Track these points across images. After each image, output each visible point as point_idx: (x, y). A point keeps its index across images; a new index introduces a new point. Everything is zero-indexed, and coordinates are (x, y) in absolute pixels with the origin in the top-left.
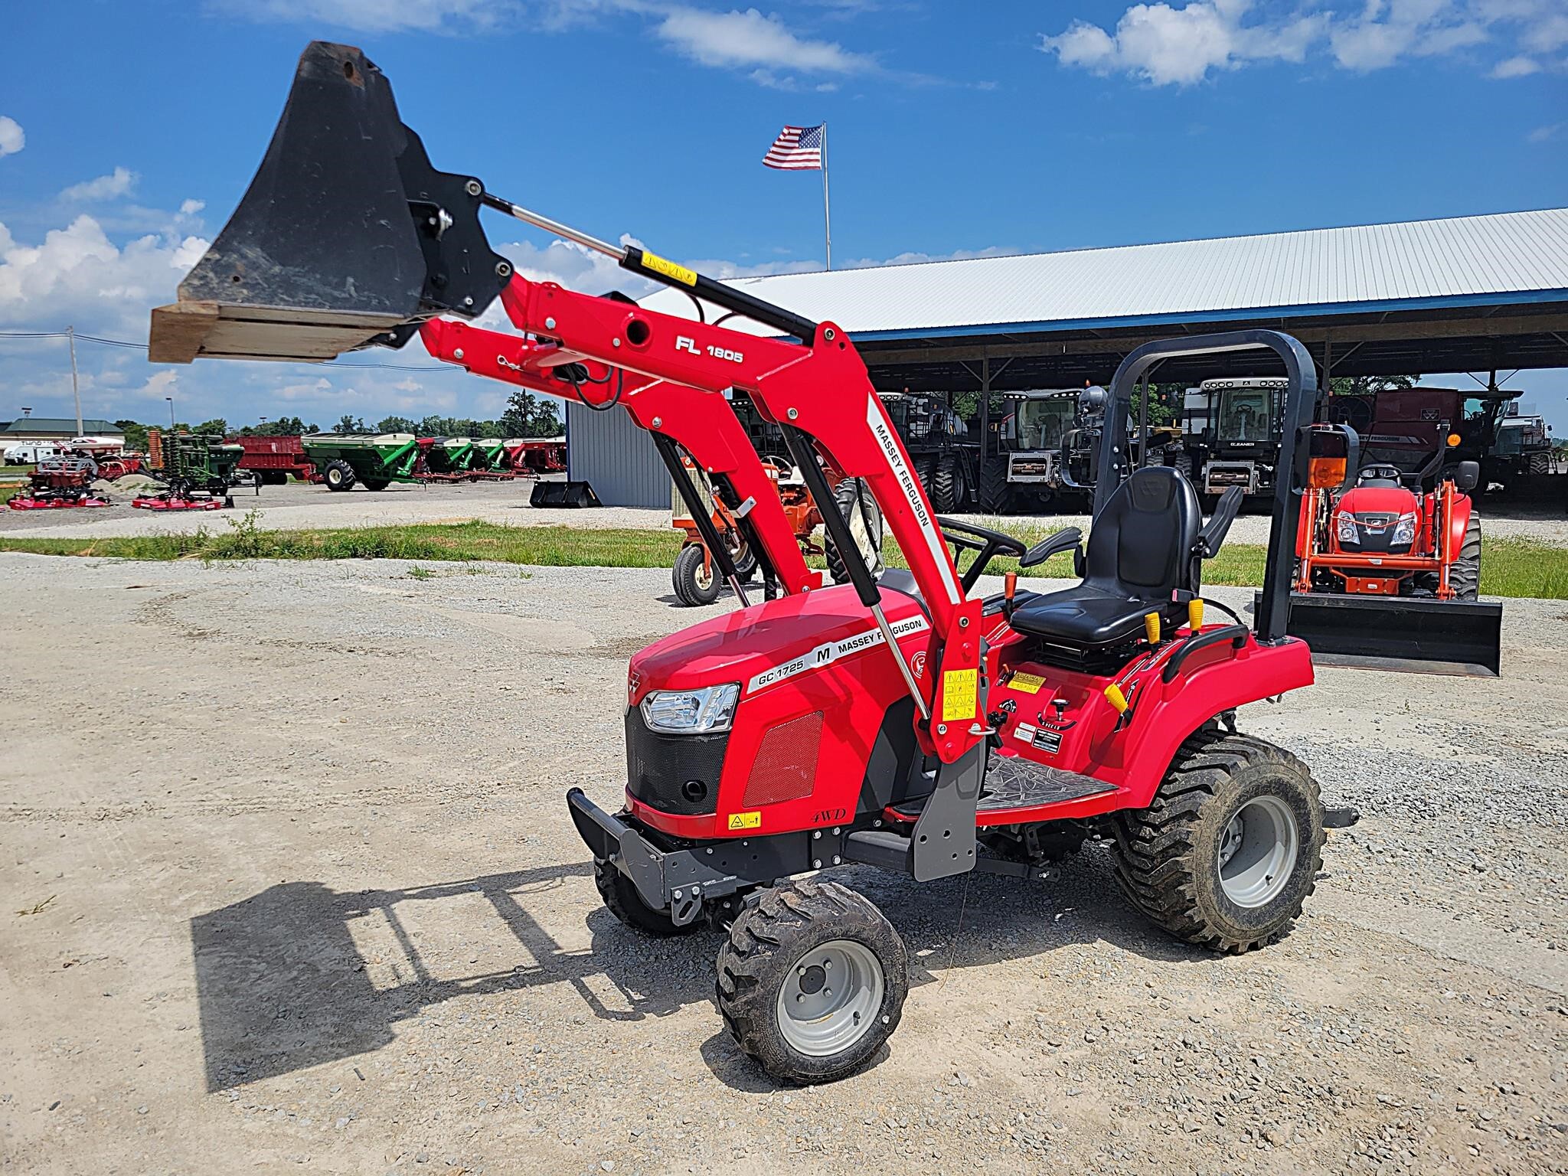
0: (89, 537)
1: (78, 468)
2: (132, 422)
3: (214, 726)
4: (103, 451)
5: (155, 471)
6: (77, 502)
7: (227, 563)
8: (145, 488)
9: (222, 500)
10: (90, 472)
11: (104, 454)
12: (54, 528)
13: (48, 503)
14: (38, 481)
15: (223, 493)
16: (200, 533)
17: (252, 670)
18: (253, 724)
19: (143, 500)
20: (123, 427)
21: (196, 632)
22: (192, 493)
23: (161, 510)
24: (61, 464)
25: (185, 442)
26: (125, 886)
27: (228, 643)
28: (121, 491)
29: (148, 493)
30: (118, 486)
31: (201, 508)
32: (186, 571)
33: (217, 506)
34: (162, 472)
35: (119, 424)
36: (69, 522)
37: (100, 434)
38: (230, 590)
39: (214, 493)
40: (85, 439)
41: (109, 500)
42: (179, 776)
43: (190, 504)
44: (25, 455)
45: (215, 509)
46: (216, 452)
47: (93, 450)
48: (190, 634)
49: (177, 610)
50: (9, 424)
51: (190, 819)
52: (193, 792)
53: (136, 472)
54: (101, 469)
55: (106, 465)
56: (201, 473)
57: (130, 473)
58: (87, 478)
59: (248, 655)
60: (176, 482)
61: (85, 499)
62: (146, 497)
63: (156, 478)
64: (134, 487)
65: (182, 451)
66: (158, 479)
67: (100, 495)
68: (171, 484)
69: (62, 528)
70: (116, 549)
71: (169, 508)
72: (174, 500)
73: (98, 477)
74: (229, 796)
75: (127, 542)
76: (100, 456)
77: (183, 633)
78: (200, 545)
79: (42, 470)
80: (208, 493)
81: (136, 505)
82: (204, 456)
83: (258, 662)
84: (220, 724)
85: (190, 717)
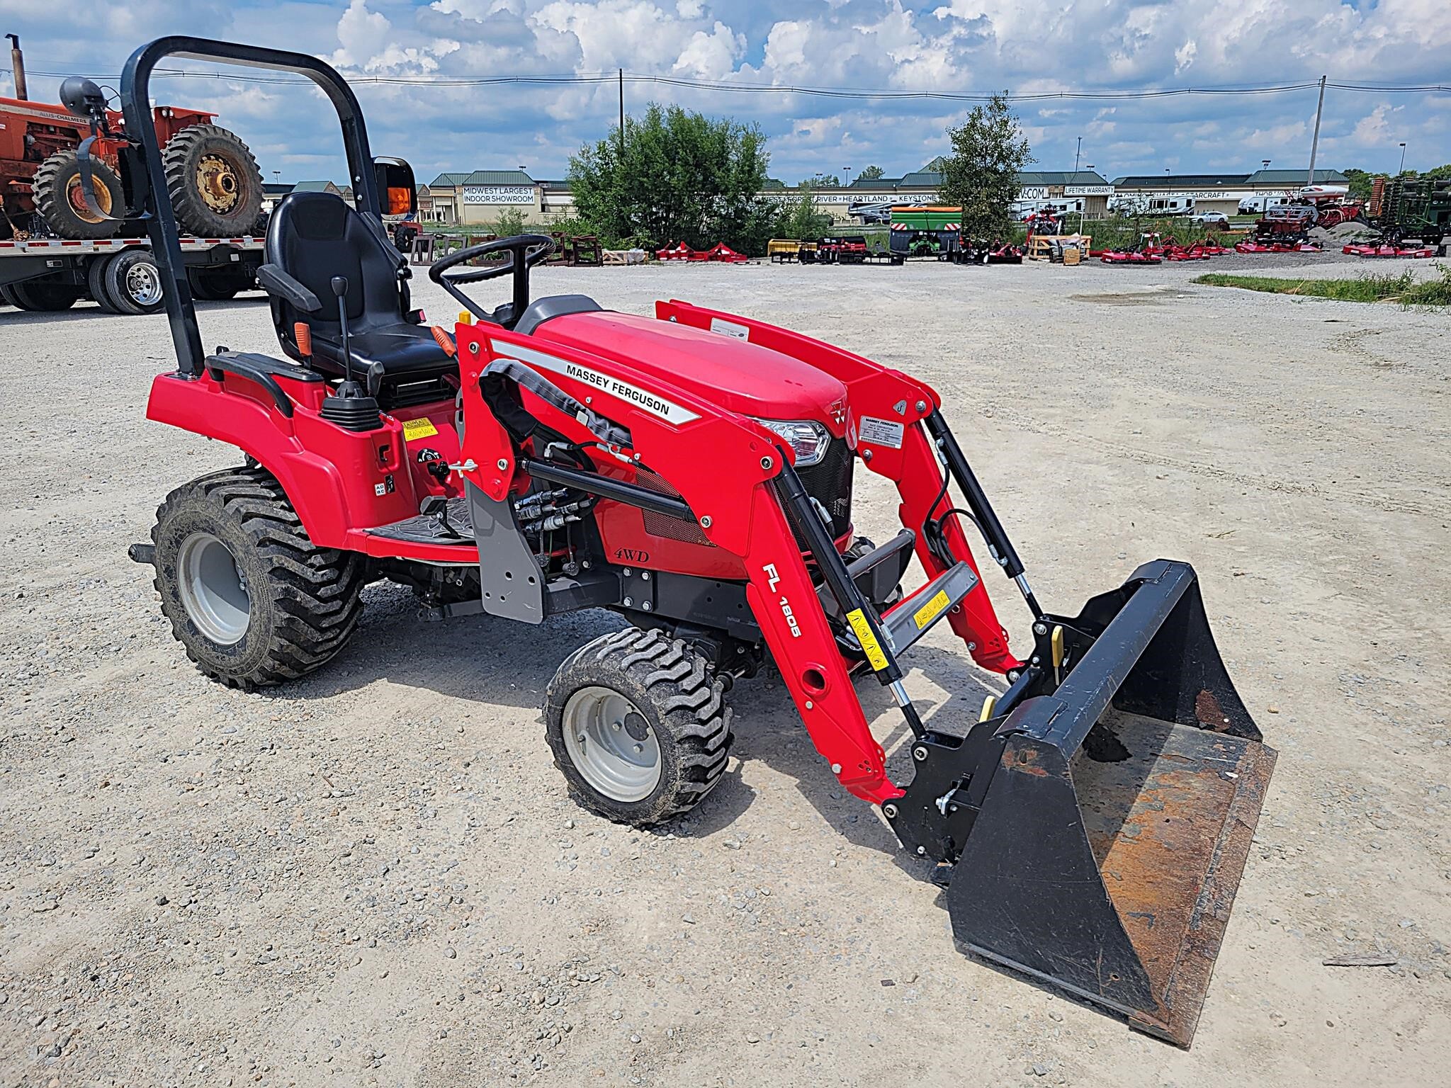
0: (1297, 278)
1: (1301, 215)
2: (1360, 171)
3: (1384, 440)
4: (1326, 199)
5: (1371, 219)
6: (1294, 247)
7: (1425, 307)
8: (1357, 236)
9: (1436, 248)
10: (1309, 218)
11: (1328, 201)
12: (1269, 269)
13: (1268, 247)
14: (1263, 226)
15: (1437, 242)
16: (1404, 276)
17: (1431, 401)
18: (1423, 445)
19: (1354, 246)
20: (1351, 176)
21: (1383, 363)
22: (1404, 241)
23: (1369, 256)
24: (1286, 212)
25: (1409, 187)
26: (1287, 538)
27: (1412, 375)
28: (1335, 238)
29: (1360, 240)
30: (1332, 233)
31: (1410, 256)
32: (1383, 313)
33: (1428, 255)
34: (1378, 219)
35: (1348, 173)
36: (1282, 264)
37: (1327, 183)
38: (1423, 331)
39: (1426, 242)
40: (1312, 187)
41: (1322, 246)
42: (1344, 472)
43: (1399, 250)
44: (1256, 205)
45: (1425, 257)
46: (1439, 198)
47: (1317, 198)
48: (1377, 364)
49: (1369, 344)
50: (1248, 176)
51: (1349, 505)
52: (1355, 486)
53: (1353, 220)
54: (1321, 216)
55: (1327, 212)
56: (1418, 221)
57: (1347, 220)
58: (1306, 226)
59: (1430, 388)
60: (1391, 229)
61: (1301, 244)
62: (1357, 244)
63: (1370, 226)
64: (1347, 234)
65: (1405, 197)
66: (1373, 227)
67: (1315, 240)
68: (1385, 232)
69: (1276, 270)
70: (1320, 290)
71: (1378, 255)
72: (1383, 247)
73: (1316, 224)
74: (1387, 496)
75: (1331, 284)
76: (1323, 203)
77: (1369, 362)
78: (1402, 289)
79: (1268, 217)
80: (1420, 241)
81: (1347, 251)
82: (1425, 202)
83: (1439, 395)
84: (1390, 439)
85: (1362, 430)
